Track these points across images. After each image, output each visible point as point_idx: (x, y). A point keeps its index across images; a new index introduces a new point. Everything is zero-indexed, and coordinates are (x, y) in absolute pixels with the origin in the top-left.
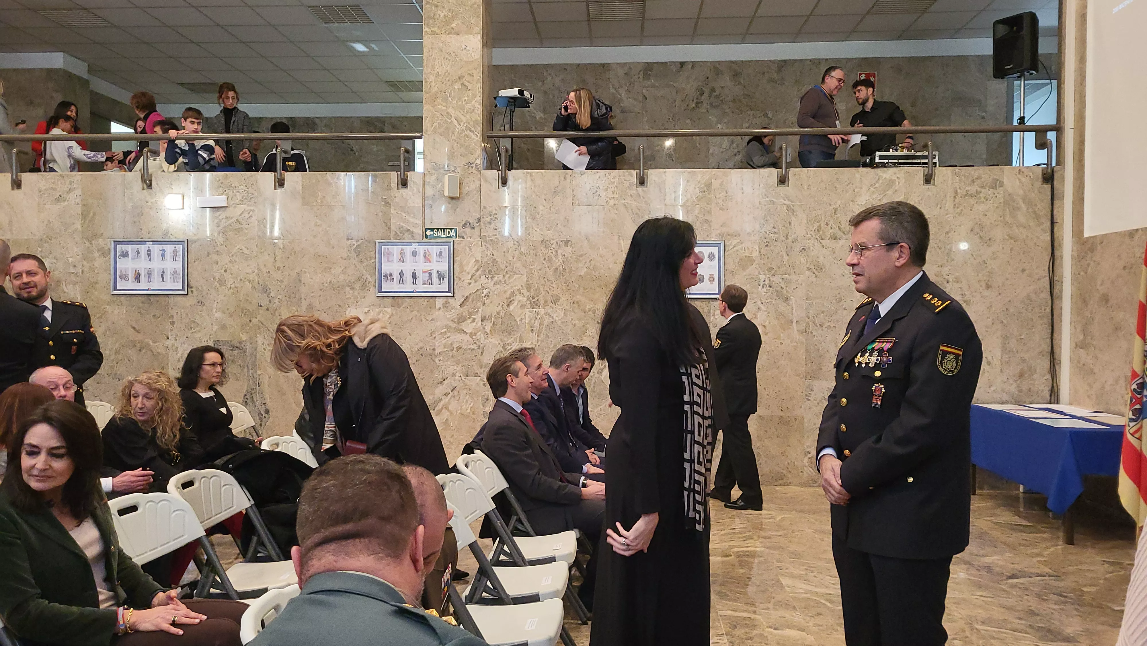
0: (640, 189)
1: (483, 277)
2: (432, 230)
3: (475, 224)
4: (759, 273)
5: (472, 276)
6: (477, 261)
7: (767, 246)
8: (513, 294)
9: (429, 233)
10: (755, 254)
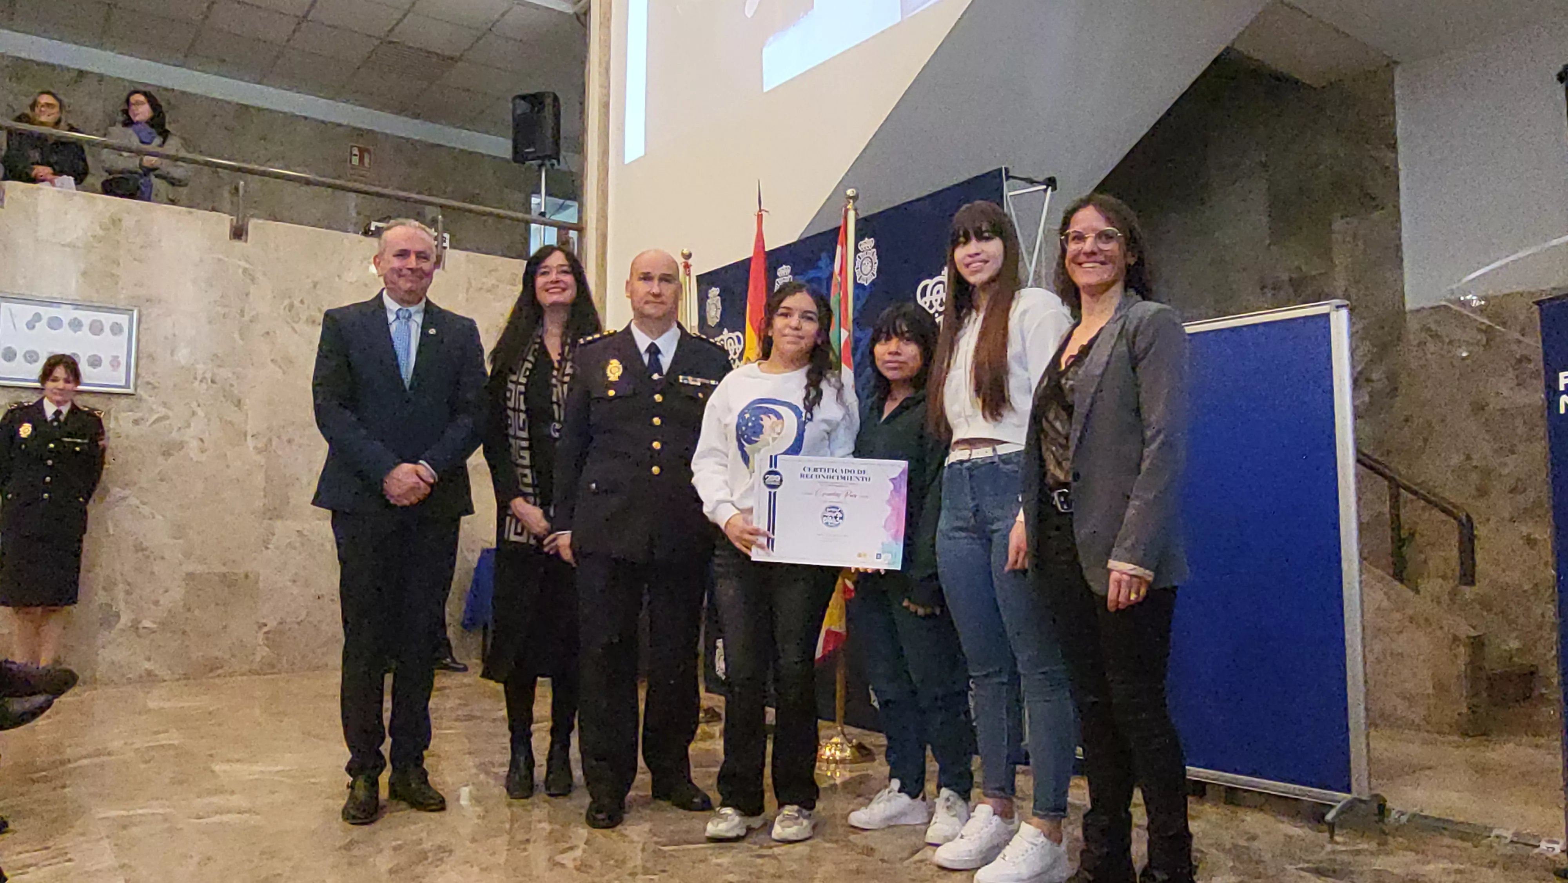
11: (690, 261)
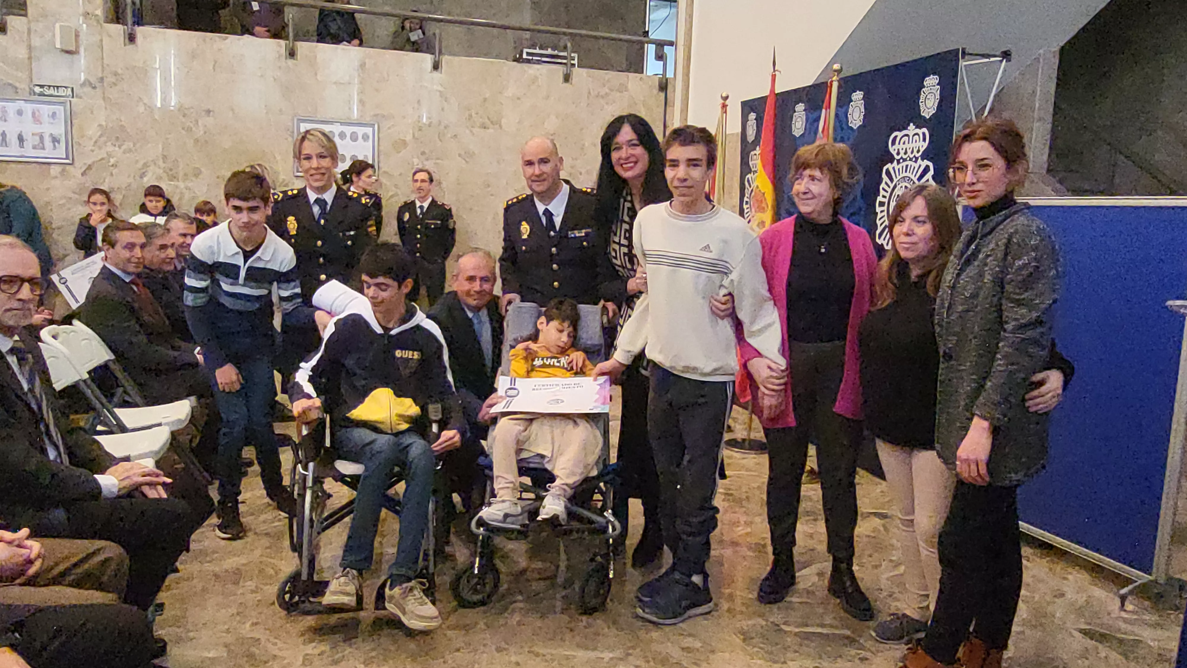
0: (290, 62)
1: (109, 144)
2: (42, 86)
3: (98, 85)
4: (413, 157)
5: (96, 142)
6: (100, 125)
7: (420, 130)
8: (146, 165)
9: (37, 90)
10: (409, 138)
11: (727, 102)
